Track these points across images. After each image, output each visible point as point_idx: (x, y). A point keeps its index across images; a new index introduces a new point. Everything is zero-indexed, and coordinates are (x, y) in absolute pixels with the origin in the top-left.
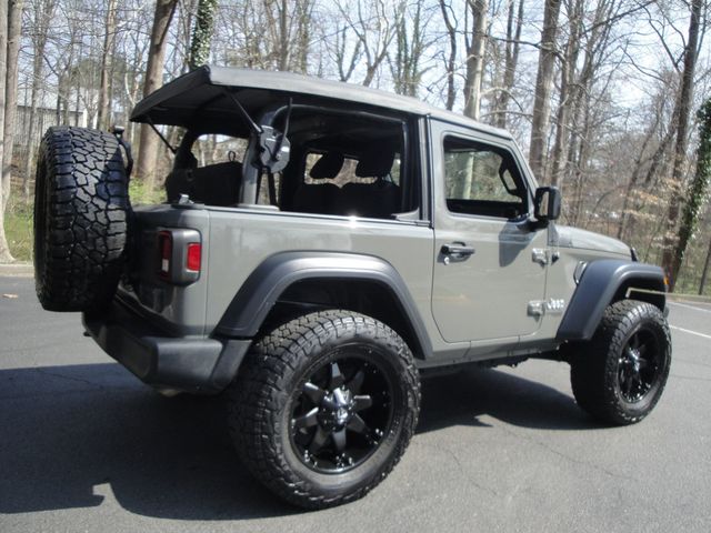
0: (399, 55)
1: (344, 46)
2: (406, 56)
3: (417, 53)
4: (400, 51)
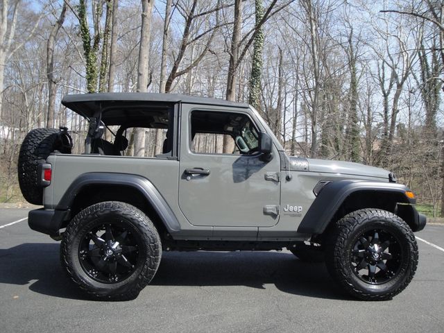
0: (423, 74)
2: (428, 73)
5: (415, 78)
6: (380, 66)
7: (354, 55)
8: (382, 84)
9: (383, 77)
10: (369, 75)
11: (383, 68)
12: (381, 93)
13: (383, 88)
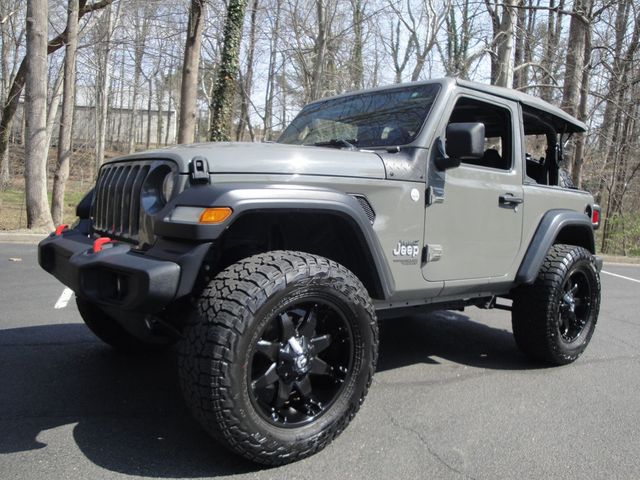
0: (449, 45)
1: (398, 39)
2: (456, 46)
3: (466, 42)
4: (449, 40)
5: (440, 50)
6: (395, 28)
7: (362, 7)
8: (395, 55)
9: (398, 45)
10: (378, 39)
11: (398, 31)
12: (393, 66)
13: (396, 60)
